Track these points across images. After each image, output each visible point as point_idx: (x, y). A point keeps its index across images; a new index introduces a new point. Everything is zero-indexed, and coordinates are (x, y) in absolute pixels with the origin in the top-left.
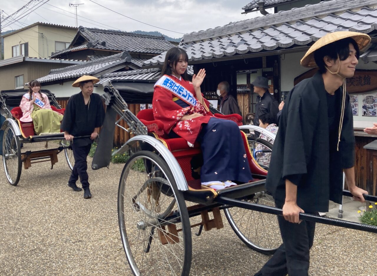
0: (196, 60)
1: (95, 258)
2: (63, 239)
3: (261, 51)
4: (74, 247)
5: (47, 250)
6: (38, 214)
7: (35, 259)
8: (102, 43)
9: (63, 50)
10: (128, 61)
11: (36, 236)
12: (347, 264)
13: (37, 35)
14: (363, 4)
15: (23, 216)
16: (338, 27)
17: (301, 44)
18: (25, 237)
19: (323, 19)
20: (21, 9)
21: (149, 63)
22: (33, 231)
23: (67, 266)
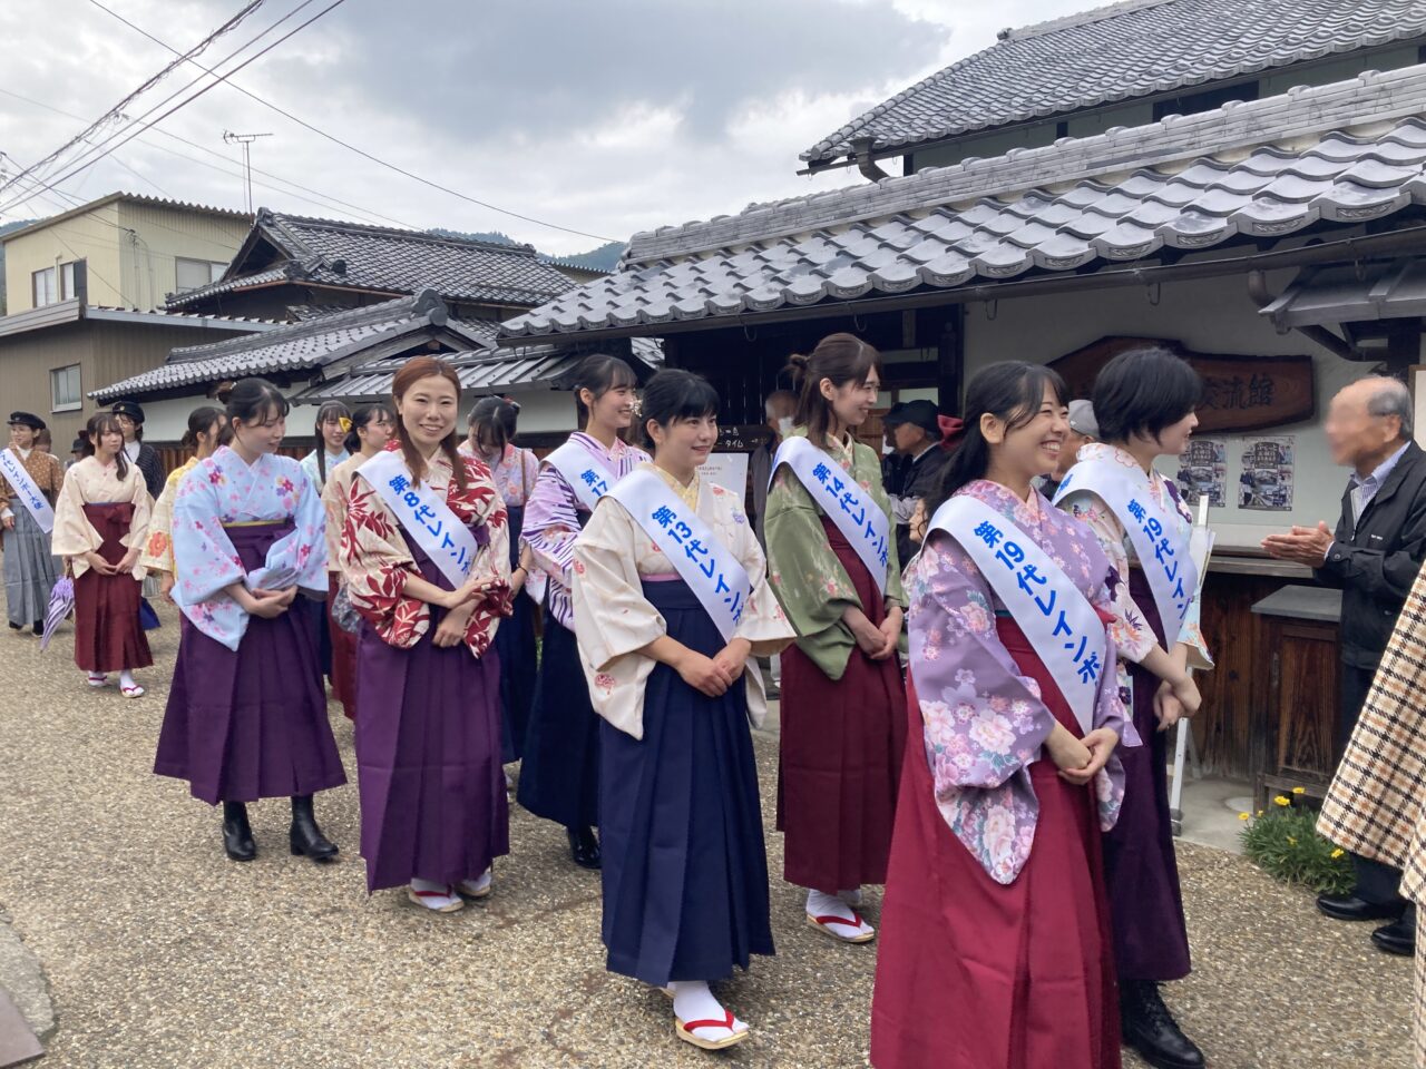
0: (685, 318)
1: (396, 967)
2: (279, 902)
3: (912, 291)
4: (320, 930)
5: (232, 939)
6: (179, 820)
7: (195, 971)
8: (334, 264)
9: (205, 287)
10: (436, 324)
11: (189, 894)
12: (1233, 987)
13: (115, 235)
14: (1259, 137)
15: (129, 827)
16: (1183, 212)
17: (1058, 266)
18: (149, 896)
19: (1122, 186)
20: (67, 146)
21: (522, 326)
22: (173, 877)
23: (309, 994)
